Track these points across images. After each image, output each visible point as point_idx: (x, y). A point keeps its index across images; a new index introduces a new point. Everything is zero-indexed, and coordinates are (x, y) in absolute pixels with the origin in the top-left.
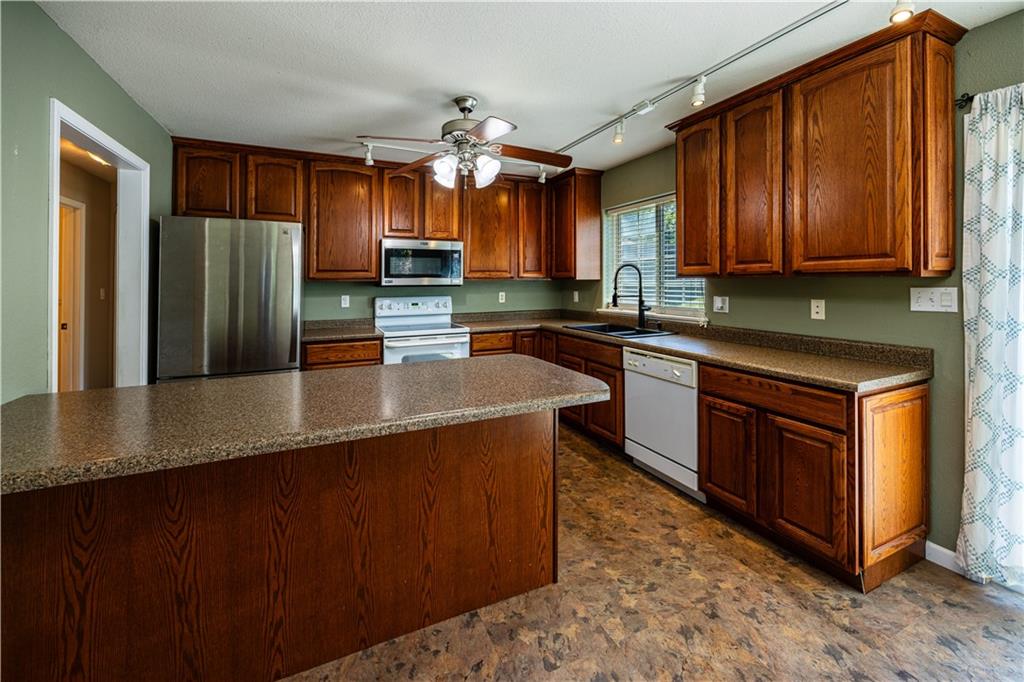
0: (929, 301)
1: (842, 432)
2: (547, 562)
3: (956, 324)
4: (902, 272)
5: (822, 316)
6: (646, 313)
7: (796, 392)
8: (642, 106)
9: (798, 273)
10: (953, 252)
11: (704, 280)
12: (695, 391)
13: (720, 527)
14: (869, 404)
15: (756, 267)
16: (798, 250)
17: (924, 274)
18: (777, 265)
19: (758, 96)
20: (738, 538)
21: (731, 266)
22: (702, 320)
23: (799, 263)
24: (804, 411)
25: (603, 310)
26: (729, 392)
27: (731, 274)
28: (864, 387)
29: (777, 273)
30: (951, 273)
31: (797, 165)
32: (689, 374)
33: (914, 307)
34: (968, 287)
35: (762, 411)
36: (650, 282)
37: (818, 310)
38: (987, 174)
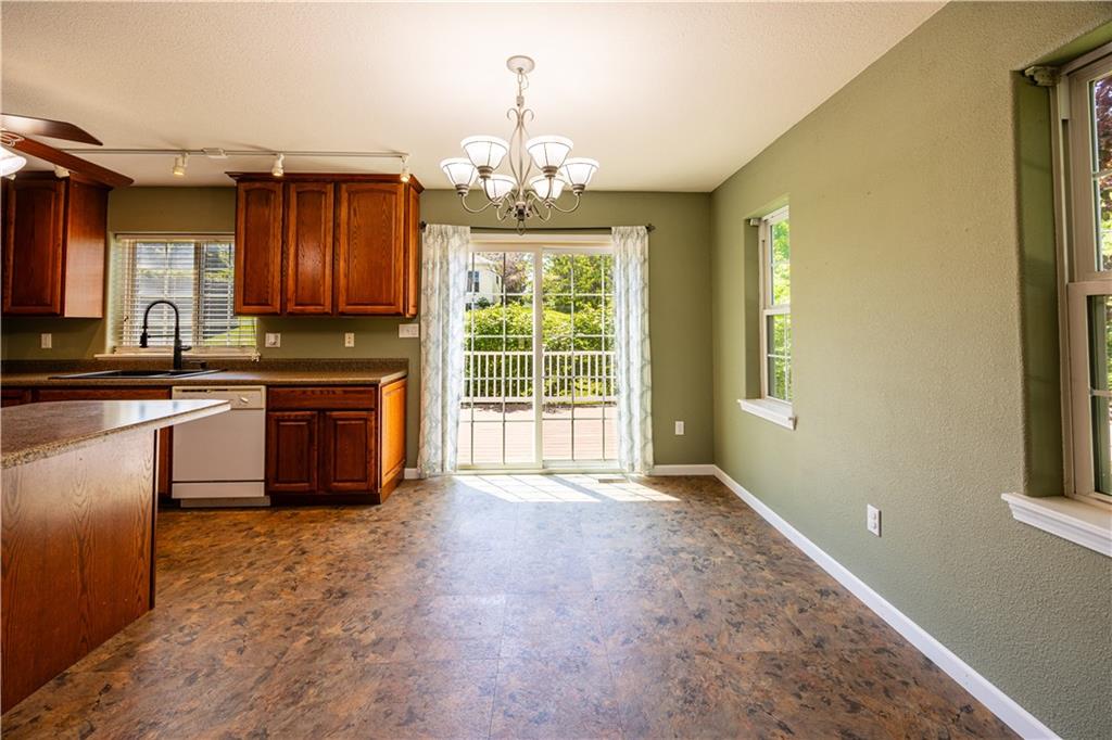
0: (407, 331)
1: (372, 410)
2: (143, 591)
3: (417, 344)
4: (398, 314)
5: (352, 345)
6: (183, 353)
7: (345, 392)
8: (214, 151)
9: (343, 314)
10: (417, 305)
11: (255, 319)
12: (264, 411)
13: (288, 513)
14: (385, 390)
15: (311, 309)
16: (342, 298)
17: (408, 316)
18: (328, 308)
19: (317, 181)
20: (303, 513)
21: (291, 307)
22: (254, 355)
23: (343, 307)
24: (351, 403)
25: (107, 354)
26: (295, 404)
27: (291, 314)
28: (384, 380)
29: (327, 313)
30: (416, 318)
31: (343, 240)
32: (258, 398)
33: (401, 336)
34: (423, 323)
35: (322, 411)
36: (187, 321)
37: (350, 340)
38: (430, 266)
